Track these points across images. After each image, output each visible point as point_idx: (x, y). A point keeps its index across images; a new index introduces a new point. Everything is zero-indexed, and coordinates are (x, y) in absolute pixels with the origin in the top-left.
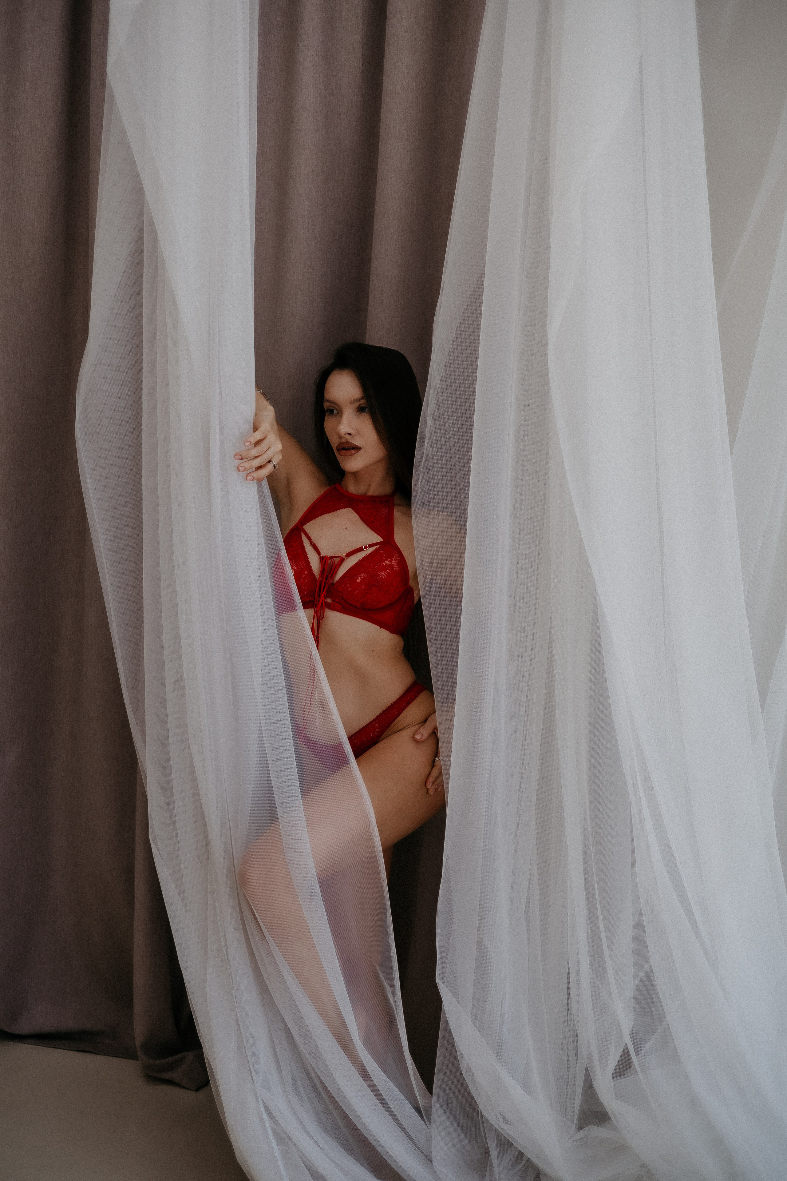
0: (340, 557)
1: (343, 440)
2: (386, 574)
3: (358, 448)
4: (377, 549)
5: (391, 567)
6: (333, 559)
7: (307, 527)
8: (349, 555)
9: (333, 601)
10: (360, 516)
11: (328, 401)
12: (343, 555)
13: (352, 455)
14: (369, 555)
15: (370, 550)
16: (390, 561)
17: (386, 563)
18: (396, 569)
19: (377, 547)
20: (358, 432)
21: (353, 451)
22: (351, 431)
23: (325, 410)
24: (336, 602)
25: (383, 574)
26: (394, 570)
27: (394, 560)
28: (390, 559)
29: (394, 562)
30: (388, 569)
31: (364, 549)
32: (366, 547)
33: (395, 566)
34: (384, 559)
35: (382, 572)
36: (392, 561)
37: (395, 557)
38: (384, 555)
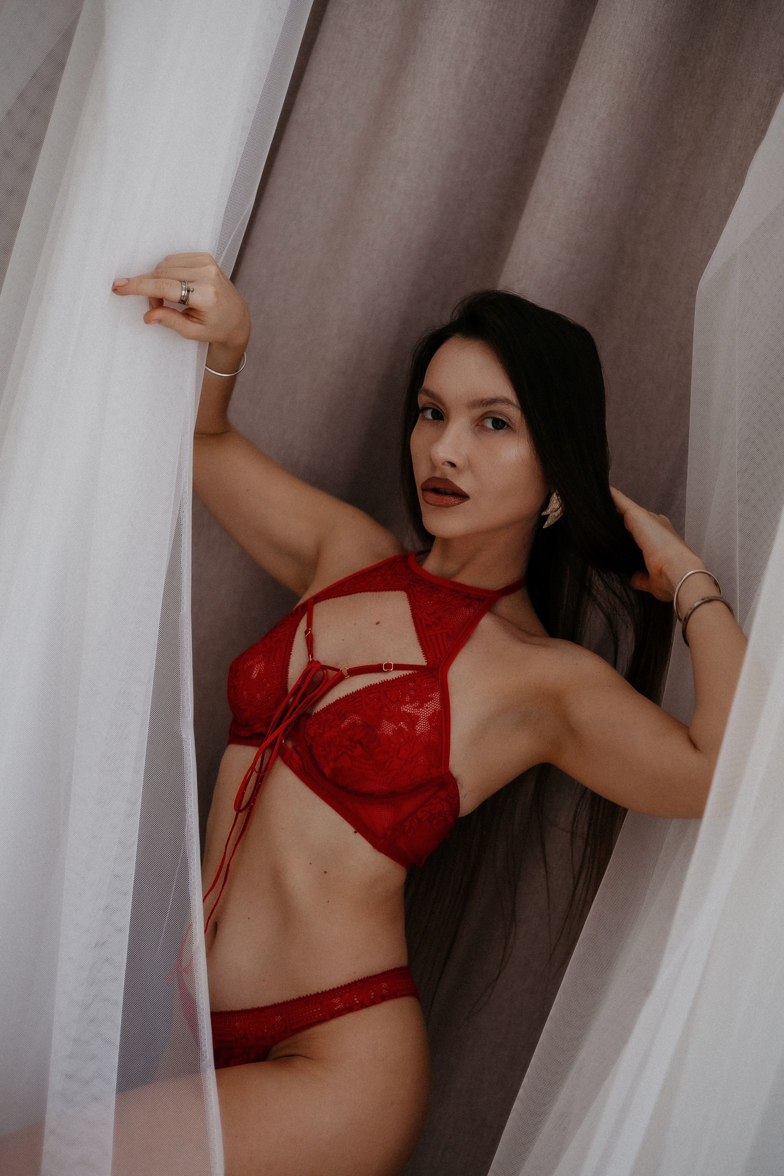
0: (338, 670)
1: (438, 474)
2: (394, 730)
3: (463, 496)
5: (413, 720)
6: (328, 672)
7: (318, 607)
8: (355, 672)
9: (294, 748)
10: (413, 610)
11: (428, 393)
12: (344, 667)
13: (448, 506)
14: (385, 684)
17: (407, 709)
18: (422, 727)
19: (410, 672)
20: (470, 465)
21: (452, 500)
22: (454, 460)
23: (419, 408)
24: (297, 752)
25: (390, 729)
26: (417, 726)
27: (424, 709)
28: (418, 704)
29: (423, 713)
30: (404, 721)
31: (384, 669)
32: (388, 666)
33: (422, 720)
34: (407, 700)
35: (389, 724)
36: (421, 709)
37: (431, 702)
38: (412, 693)
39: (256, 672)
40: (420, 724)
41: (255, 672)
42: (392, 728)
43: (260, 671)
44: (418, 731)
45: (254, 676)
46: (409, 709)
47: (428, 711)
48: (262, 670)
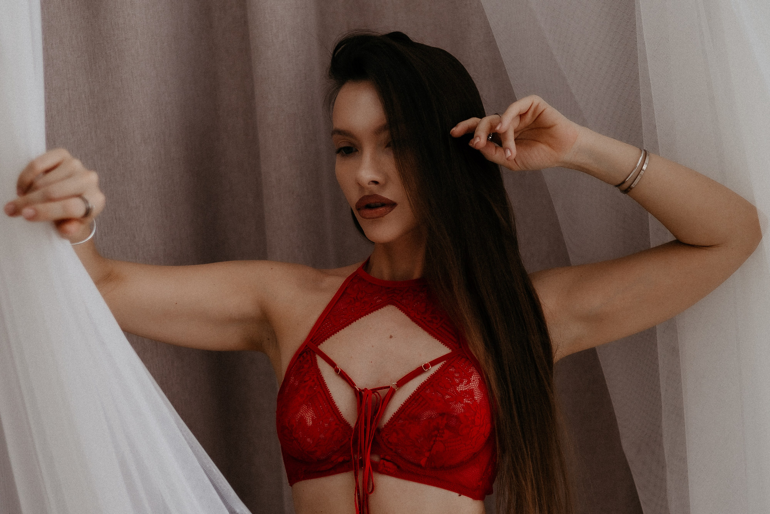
0: (388, 387)
2: (463, 407)
3: (391, 204)
4: (443, 366)
5: (470, 393)
6: (378, 393)
7: (325, 347)
8: (403, 382)
9: (382, 459)
10: (408, 315)
14: (433, 377)
15: (433, 370)
16: (468, 383)
17: (461, 388)
18: (478, 396)
19: (443, 363)
21: (384, 210)
24: (388, 461)
25: (460, 408)
26: (475, 397)
27: (472, 383)
28: (466, 381)
29: (474, 385)
30: (466, 398)
31: (424, 370)
32: (426, 366)
33: (475, 391)
34: (457, 382)
35: (458, 406)
36: (471, 384)
37: (474, 376)
38: (457, 375)
39: (310, 420)
40: (476, 394)
41: (308, 420)
42: (461, 407)
43: (313, 418)
44: (478, 400)
45: (310, 423)
46: (463, 388)
47: (476, 383)
48: (314, 416)
